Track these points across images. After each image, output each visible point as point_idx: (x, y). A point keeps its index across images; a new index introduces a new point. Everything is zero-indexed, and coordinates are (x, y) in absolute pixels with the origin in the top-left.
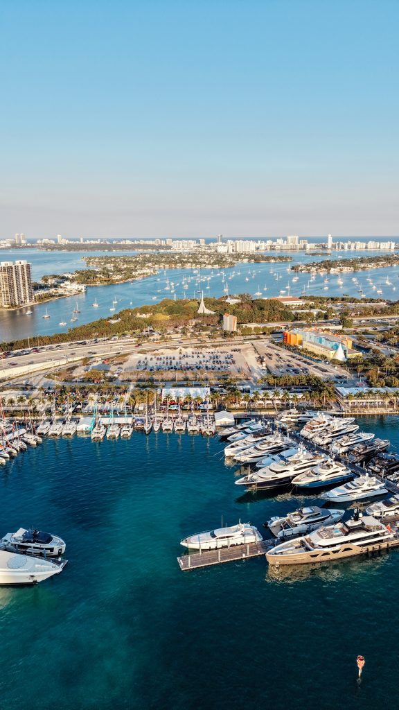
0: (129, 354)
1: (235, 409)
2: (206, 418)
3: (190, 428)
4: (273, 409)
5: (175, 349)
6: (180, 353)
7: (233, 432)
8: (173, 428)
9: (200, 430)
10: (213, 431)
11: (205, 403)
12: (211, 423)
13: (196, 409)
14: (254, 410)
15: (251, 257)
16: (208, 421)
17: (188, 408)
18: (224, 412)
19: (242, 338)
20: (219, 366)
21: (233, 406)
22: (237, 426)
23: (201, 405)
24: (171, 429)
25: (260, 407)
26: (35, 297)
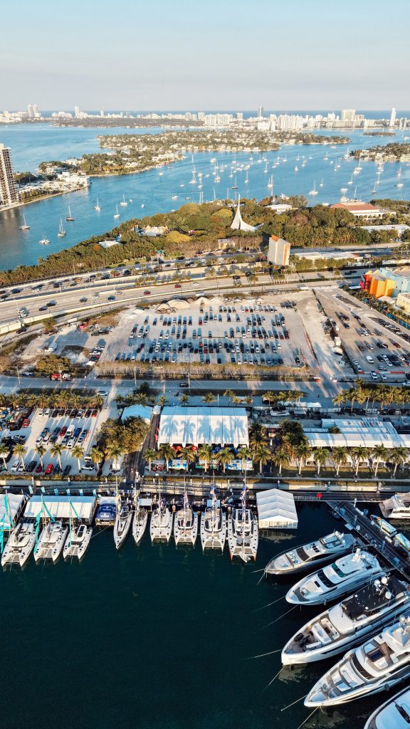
3: (206, 540)
5: (194, 299)
6: (202, 310)
7: (296, 566)
8: (173, 537)
12: (249, 529)
18: (275, 493)
19: (298, 278)
20: (262, 342)
22: (307, 549)
24: (168, 539)
26: (19, 195)
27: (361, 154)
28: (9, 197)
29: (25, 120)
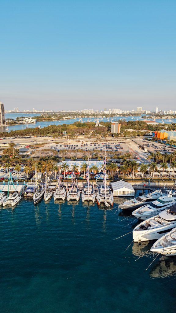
0: (46, 144)
1: (132, 180)
2: (103, 187)
3: (84, 198)
4: (170, 180)
5: (79, 142)
6: (82, 143)
7: (136, 204)
8: (66, 198)
9: (96, 200)
10: (112, 203)
11: (102, 173)
12: (108, 193)
13: (91, 179)
14: (151, 181)
15: (120, 115)
16: (105, 191)
17: (84, 178)
18: (121, 182)
19: (124, 138)
20: (111, 150)
21: (129, 177)
22: (142, 197)
23: (97, 175)
24: (64, 198)
25: (157, 178)
26: (6, 123)
27: (146, 117)
28: (2, 123)
29: (12, 112)
